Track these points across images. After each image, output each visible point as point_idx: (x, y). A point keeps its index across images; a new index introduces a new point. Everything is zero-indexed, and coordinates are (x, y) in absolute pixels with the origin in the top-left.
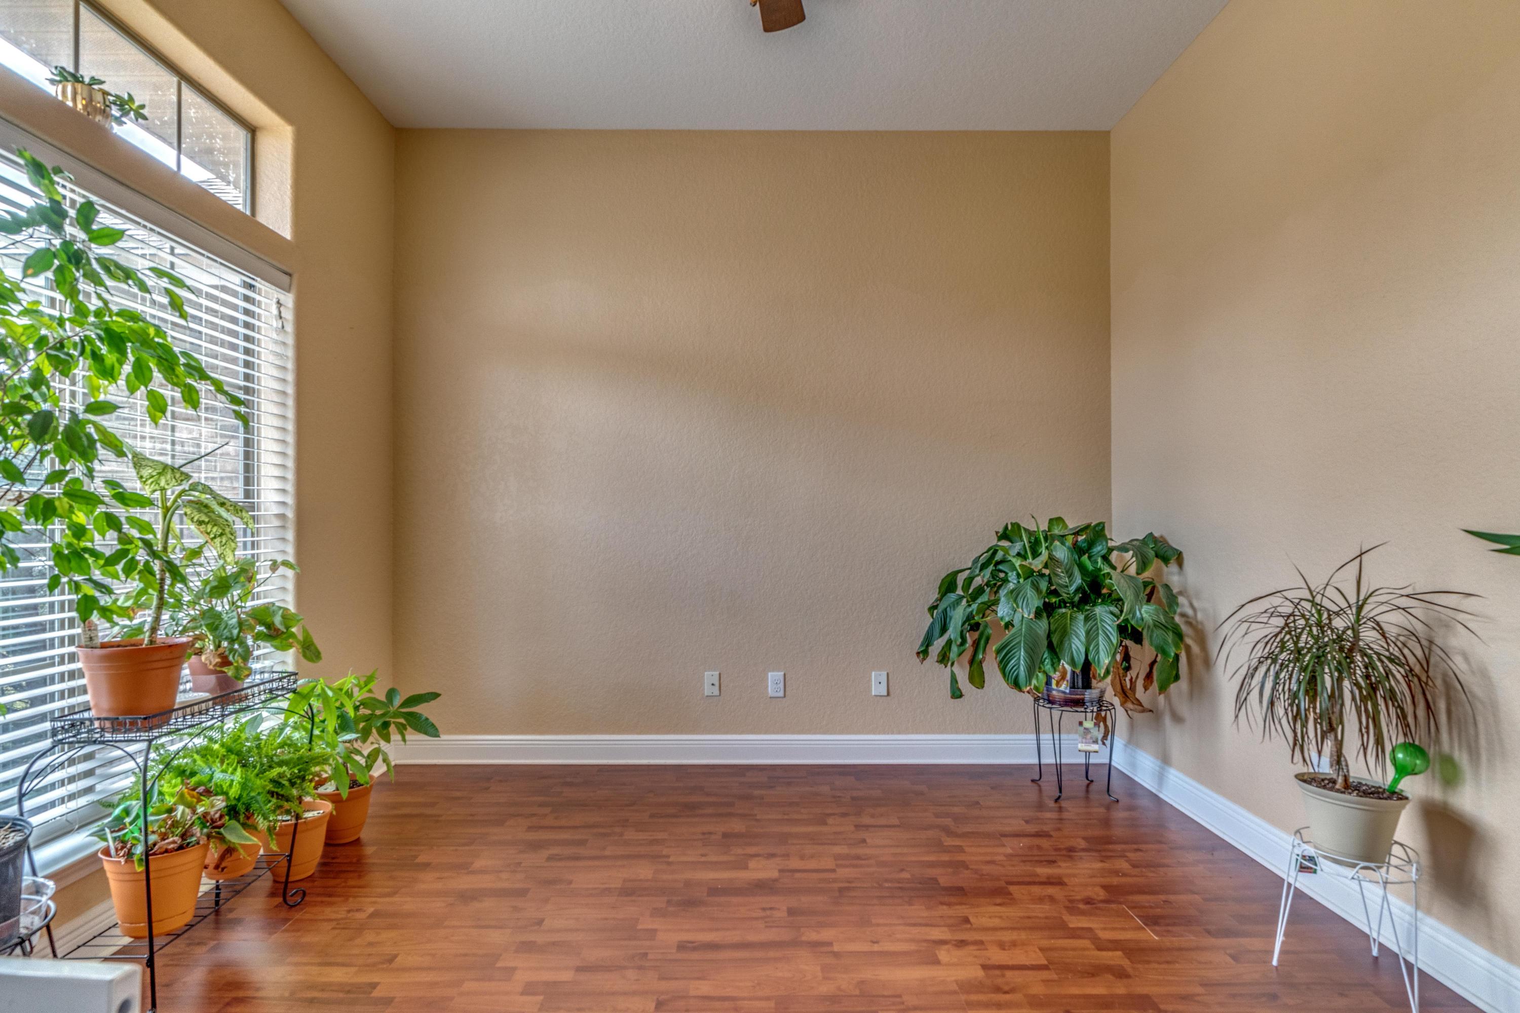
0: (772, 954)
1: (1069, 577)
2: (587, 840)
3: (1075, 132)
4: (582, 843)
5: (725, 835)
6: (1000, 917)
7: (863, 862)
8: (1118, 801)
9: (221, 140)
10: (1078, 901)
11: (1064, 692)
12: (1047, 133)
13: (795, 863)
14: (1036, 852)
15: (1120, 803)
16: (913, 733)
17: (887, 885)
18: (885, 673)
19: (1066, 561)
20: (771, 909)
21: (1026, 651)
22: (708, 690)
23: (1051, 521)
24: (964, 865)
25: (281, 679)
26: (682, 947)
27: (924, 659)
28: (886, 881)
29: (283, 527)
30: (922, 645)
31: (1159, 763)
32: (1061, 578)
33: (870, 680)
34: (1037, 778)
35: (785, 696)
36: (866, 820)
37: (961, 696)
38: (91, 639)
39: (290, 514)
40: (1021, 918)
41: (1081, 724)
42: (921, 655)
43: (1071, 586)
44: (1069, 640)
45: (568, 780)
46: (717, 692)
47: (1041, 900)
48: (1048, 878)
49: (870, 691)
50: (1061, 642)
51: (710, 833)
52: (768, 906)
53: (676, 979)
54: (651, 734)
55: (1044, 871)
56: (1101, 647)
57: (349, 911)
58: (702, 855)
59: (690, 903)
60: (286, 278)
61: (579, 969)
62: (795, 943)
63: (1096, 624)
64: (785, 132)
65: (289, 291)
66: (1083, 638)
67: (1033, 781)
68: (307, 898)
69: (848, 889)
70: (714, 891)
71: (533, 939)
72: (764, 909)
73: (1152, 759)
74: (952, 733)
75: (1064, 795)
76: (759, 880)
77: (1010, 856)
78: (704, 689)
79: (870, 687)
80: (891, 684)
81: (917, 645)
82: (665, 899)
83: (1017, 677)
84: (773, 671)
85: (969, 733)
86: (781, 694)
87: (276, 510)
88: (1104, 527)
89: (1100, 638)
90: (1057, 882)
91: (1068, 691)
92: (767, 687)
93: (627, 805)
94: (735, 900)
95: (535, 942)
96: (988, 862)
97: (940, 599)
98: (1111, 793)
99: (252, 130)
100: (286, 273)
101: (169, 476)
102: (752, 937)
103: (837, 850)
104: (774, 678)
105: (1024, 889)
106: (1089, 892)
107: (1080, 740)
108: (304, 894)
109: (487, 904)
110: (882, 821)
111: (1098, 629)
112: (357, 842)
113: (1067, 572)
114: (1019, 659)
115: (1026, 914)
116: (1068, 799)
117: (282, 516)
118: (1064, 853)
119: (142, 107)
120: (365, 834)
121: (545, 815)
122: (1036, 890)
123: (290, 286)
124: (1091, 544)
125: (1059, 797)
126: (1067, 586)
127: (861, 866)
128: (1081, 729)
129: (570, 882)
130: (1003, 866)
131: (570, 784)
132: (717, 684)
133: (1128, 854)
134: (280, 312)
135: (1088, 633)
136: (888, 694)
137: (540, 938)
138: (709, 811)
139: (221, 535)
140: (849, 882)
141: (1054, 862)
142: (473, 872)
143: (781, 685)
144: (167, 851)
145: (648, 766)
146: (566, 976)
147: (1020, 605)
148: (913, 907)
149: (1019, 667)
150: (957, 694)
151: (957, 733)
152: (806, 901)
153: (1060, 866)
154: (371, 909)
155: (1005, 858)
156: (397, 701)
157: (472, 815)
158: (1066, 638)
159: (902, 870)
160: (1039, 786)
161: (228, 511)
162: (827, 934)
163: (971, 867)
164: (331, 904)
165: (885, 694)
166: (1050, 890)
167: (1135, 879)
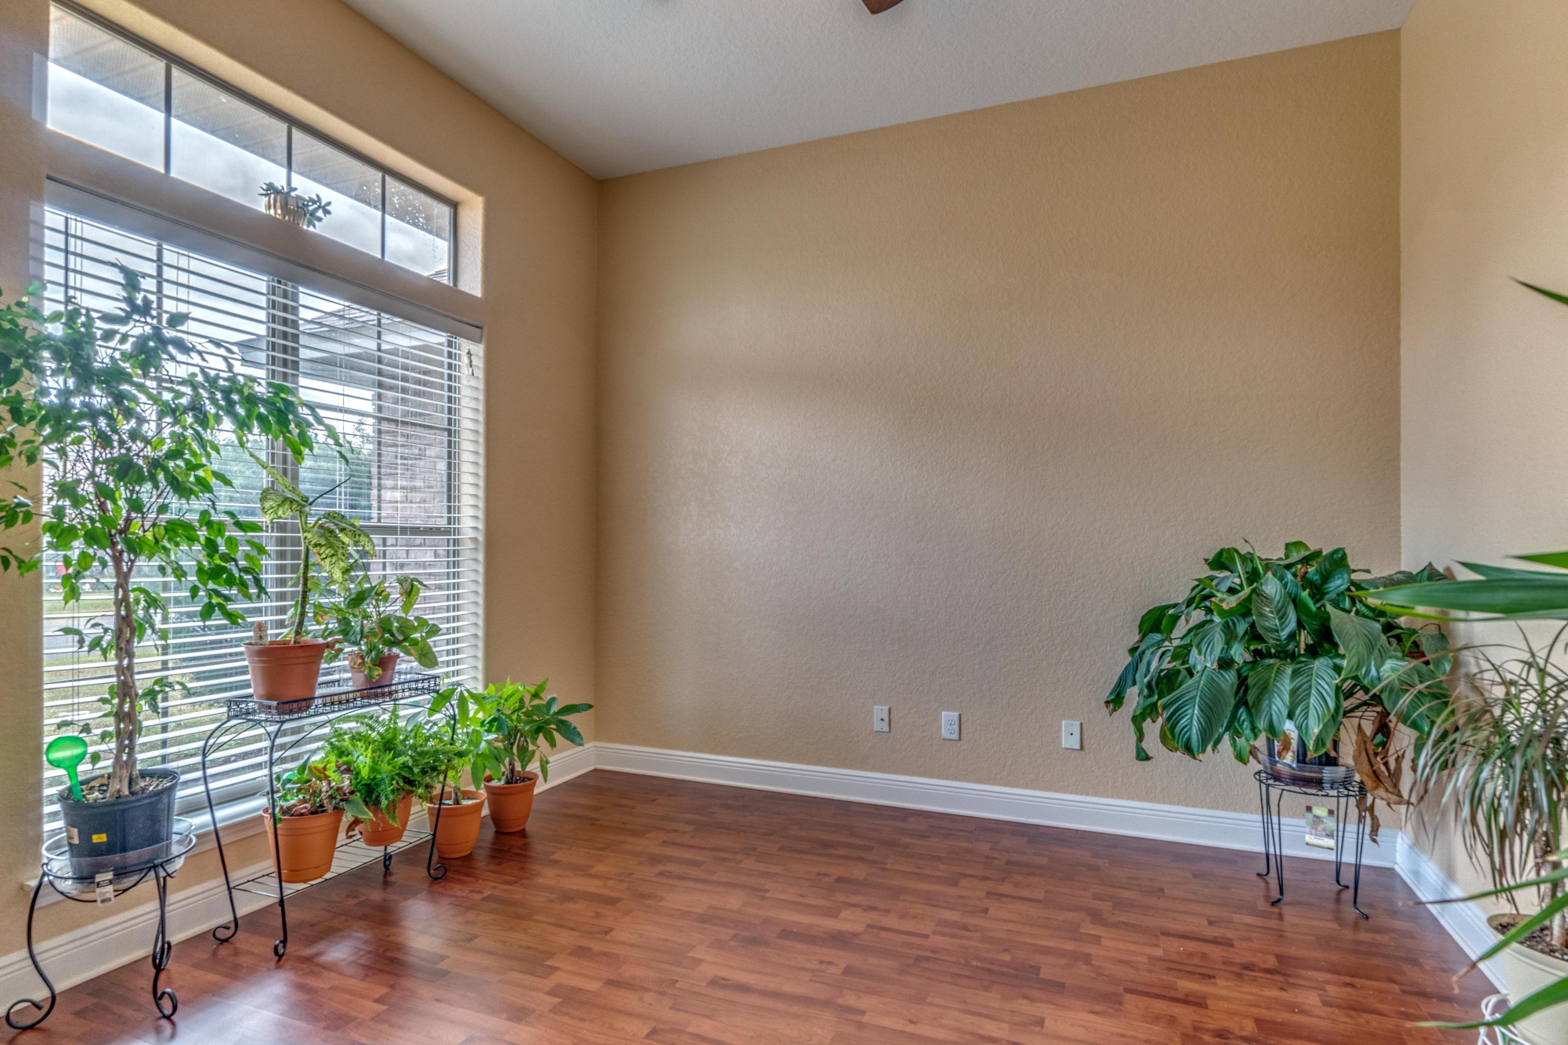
0: (795, 1009)
1: (1280, 619)
2: (704, 862)
3: (1346, 40)
4: (697, 864)
5: (840, 880)
6: (1086, 1028)
7: (968, 934)
8: (1367, 918)
9: (424, 218)
10: (1208, 1030)
11: (1290, 767)
12: (1303, 50)
13: (891, 921)
14: (1195, 961)
15: (1370, 922)
16: (1113, 797)
17: (974, 963)
18: (1079, 723)
19: (1278, 598)
20: (830, 963)
21: (1201, 709)
22: (878, 726)
23: (1287, 545)
24: (1087, 959)
25: (423, 680)
26: (714, 982)
27: (1114, 710)
28: (978, 959)
29: (476, 549)
30: (1111, 694)
31: (1442, 876)
32: (1268, 619)
33: (1060, 729)
34: (1265, 872)
35: (960, 739)
36: (1007, 888)
37: (1148, 758)
38: (261, 637)
39: (481, 538)
40: (1112, 1034)
41: (1309, 809)
42: (1111, 706)
43: (1283, 630)
44: (1270, 699)
45: (730, 802)
46: (886, 729)
47: (1157, 1019)
48: (1186, 995)
49: (1060, 743)
50: (1259, 700)
51: (825, 875)
52: (827, 959)
53: (686, 1012)
54: (819, 765)
55: (1186, 985)
56: (1312, 711)
57: (471, 891)
58: (801, 896)
59: (754, 941)
60: (478, 331)
61: (611, 983)
62: (826, 1004)
63: (1310, 680)
64: (963, 114)
65: (480, 342)
66: (1287, 698)
67: (1259, 875)
68: (449, 874)
69: (928, 959)
70: (788, 934)
71: (590, 946)
72: (822, 962)
73: (1437, 870)
74: (1164, 803)
75: (1287, 897)
76: (840, 931)
77: (1153, 959)
78: (872, 724)
79: (1059, 738)
80: (1085, 737)
81: (1106, 694)
82: (734, 932)
83: (1189, 739)
84: (947, 710)
85: (1187, 806)
86: (956, 736)
87: (471, 534)
88: (1344, 555)
89: (1312, 700)
90: (1198, 1002)
91: (1294, 765)
92: (941, 727)
93: (766, 834)
94: (800, 946)
95: (590, 949)
96: (1121, 962)
97: (1141, 641)
98: (1358, 905)
99: (454, 205)
100: (478, 327)
101: (286, 507)
102: (788, 988)
103: (948, 915)
104: (948, 718)
105: (1142, 1001)
106: (1231, 1024)
107: (1308, 829)
108: (446, 870)
109: (580, 906)
110: (1025, 893)
111: (1310, 687)
112: (523, 834)
113: (1278, 612)
114: (1192, 718)
115: (1123, 1032)
116: (1288, 904)
117: (475, 540)
118: (1235, 969)
119: (329, 204)
120: (531, 826)
121: (685, 833)
122: (1159, 1006)
123: (481, 337)
124: (1326, 577)
125: (1279, 900)
126: (1277, 631)
127: (962, 937)
128: (1309, 816)
129: (661, 899)
130: (1137, 969)
131: (728, 807)
132: (886, 719)
133: (1328, 987)
134: (471, 362)
135: (1293, 692)
136: (1082, 748)
137: (597, 947)
138: (842, 852)
139: (332, 556)
140: (934, 952)
141: (1211, 977)
142: (590, 876)
143: (956, 727)
144: (302, 815)
145: (816, 798)
146: (592, 986)
147: (1204, 650)
148: (987, 994)
149: (1191, 728)
150: (1142, 756)
151: (1171, 803)
152: (872, 962)
153: (1216, 984)
154: (487, 893)
155: (1146, 961)
156: (555, 708)
157: (624, 823)
158: (1266, 696)
159: (1006, 950)
160: (1267, 883)
161: (347, 535)
162: (866, 1002)
163: (1093, 963)
164: (463, 882)
165: (1078, 747)
166: (1179, 1010)
167: (1314, 1019)
